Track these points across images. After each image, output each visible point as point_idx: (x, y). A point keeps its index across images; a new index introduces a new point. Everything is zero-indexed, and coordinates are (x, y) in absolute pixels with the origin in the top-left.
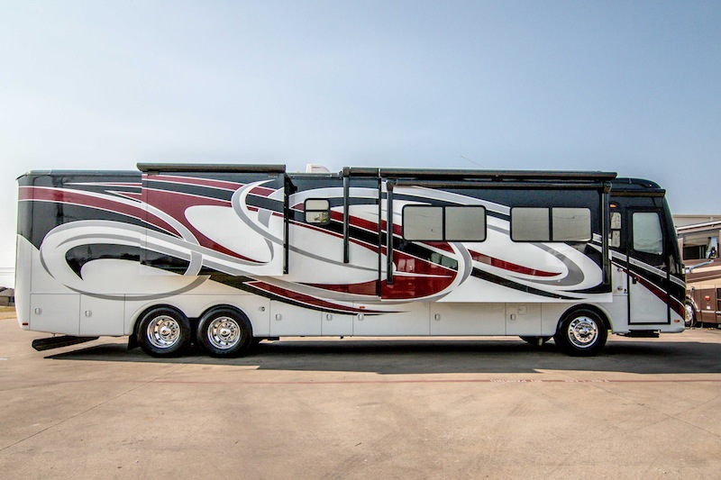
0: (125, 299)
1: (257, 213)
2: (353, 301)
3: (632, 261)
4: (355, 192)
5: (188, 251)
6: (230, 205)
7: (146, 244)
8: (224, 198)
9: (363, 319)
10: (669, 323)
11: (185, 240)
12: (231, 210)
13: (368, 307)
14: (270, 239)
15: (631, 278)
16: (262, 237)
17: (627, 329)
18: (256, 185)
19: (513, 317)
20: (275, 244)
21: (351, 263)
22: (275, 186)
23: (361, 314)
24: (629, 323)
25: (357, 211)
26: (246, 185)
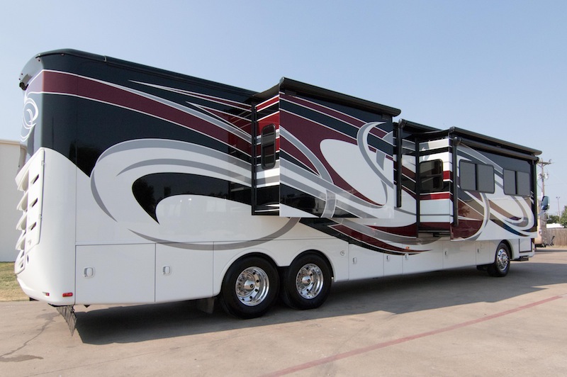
0: (213, 248)
1: (376, 154)
2: (402, 243)
6: (355, 143)
8: (349, 135)
9: (408, 258)
10: (531, 250)
11: (321, 177)
13: (412, 247)
14: (385, 181)
16: (380, 179)
17: (519, 256)
18: (374, 125)
20: (387, 186)
22: (387, 129)
23: (407, 254)
24: (520, 252)
26: (367, 124)
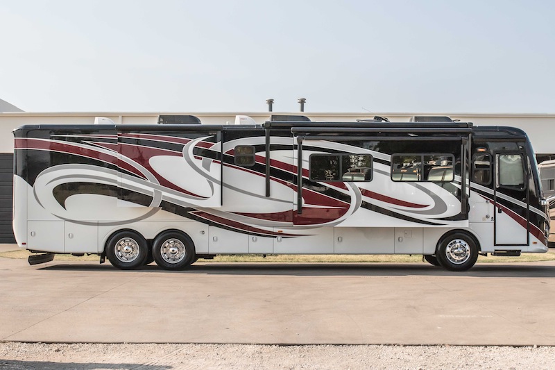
0: (98, 224)
1: (201, 161)
2: (273, 227)
3: (498, 194)
4: (274, 140)
5: (152, 190)
6: (181, 155)
7: (122, 184)
8: (177, 150)
9: (281, 240)
10: (528, 245)
11: (149, 181)
12: (183, 159)
13: (285, 231)
14: (211, 180)
15: (497, 208)
16: (205, 179)
17: (493, 248)
18: (200, 140)
19: (400, 239)
20: (214, 184)
21: (272, 196)
22: (214, 140)
23: (279, 237)
24: (495, 245)
25: (276, 155)
26: (193, 140)
